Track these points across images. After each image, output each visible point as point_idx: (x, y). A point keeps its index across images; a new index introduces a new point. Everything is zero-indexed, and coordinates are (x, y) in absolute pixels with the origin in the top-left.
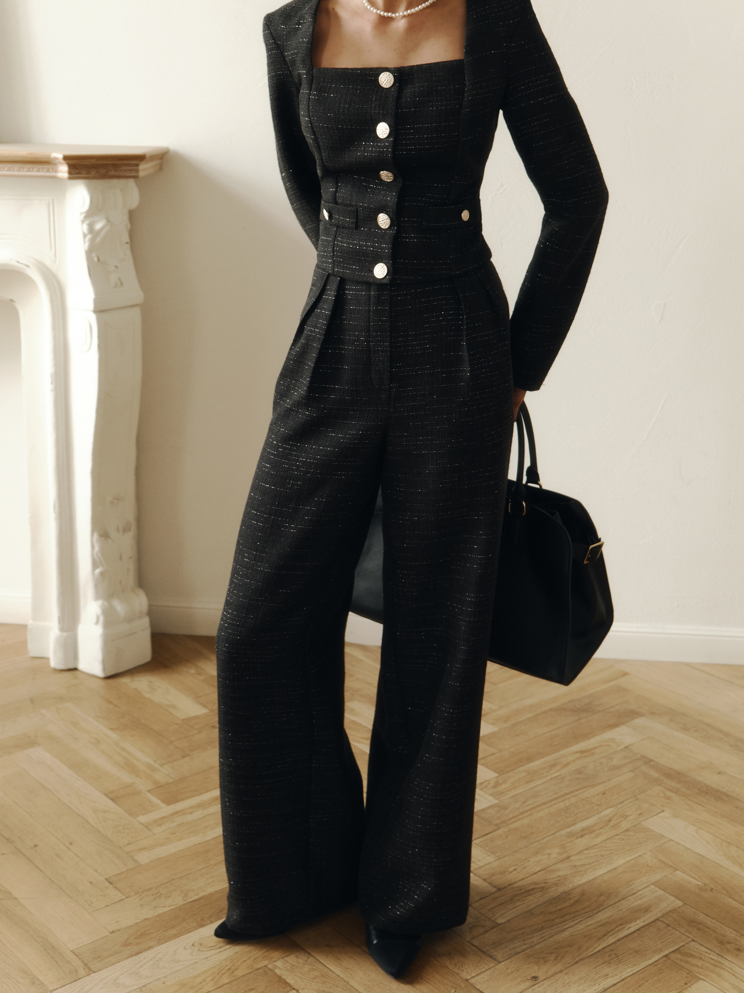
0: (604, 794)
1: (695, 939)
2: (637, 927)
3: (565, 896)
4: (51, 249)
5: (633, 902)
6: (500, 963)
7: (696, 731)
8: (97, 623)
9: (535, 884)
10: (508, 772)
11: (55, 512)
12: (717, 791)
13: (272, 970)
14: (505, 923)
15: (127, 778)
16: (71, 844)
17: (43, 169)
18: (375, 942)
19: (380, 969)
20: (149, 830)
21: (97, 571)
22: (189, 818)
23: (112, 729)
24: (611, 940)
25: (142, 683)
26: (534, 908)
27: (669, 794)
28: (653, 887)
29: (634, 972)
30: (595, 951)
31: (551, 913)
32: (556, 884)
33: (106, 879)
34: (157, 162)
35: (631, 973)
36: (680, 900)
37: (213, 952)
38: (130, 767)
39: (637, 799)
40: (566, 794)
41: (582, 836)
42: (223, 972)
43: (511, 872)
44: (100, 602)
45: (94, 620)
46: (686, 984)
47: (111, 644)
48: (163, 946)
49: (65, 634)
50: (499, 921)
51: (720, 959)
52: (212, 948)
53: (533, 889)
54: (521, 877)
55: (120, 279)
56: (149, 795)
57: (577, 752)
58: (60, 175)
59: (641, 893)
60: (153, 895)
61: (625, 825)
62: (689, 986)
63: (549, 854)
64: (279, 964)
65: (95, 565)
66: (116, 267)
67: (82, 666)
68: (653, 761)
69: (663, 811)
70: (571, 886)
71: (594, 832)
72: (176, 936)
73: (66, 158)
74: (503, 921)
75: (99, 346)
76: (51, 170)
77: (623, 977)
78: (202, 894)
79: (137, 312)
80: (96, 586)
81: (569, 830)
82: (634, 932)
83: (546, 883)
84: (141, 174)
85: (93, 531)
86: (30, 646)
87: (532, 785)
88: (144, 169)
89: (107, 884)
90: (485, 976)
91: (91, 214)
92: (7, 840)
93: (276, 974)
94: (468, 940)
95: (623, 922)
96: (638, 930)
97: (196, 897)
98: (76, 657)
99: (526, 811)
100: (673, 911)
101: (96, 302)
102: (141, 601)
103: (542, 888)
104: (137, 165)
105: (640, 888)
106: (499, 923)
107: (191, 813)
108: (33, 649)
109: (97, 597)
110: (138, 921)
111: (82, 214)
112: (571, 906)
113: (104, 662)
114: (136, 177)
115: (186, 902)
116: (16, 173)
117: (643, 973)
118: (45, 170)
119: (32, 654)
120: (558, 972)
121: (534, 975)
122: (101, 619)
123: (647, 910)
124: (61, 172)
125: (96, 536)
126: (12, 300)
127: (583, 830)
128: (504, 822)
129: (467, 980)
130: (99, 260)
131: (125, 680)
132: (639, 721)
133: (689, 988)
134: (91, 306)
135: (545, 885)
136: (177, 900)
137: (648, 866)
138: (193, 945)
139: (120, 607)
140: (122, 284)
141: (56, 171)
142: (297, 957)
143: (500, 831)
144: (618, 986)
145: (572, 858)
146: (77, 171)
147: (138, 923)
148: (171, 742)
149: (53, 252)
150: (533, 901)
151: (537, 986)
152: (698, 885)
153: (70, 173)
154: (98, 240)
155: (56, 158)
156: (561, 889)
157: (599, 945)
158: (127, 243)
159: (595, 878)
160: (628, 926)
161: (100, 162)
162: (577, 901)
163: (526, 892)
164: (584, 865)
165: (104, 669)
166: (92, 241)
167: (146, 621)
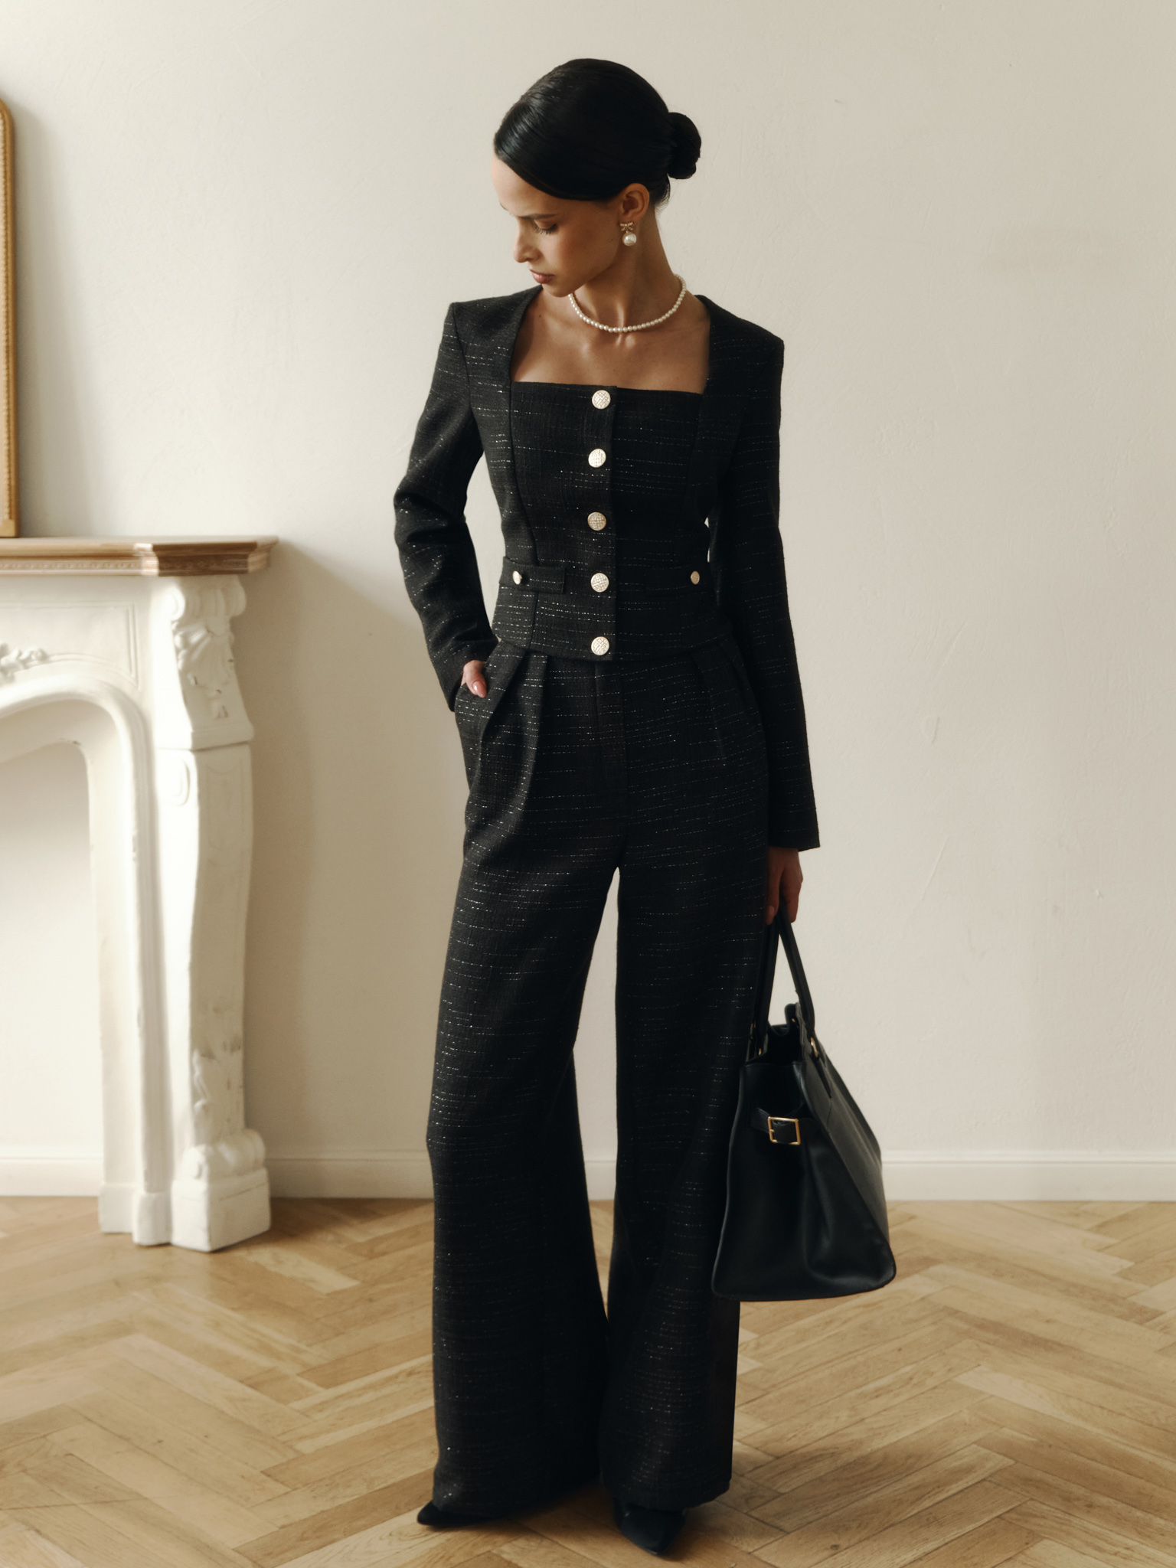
0: (900, 1350)
1: (1035, 1498)
2: (960, 1488)
3: (862, 1461)
4: (131, 671)
5: (953, 1463)
6: (788, 1533)
7: (1013, 1277)
8: (199, 1176)
9: (824, 1449)
10: (771, 1332)
11: (139, 1025)
12: (1047, 1341)
13: (498, 1556)
14: (789, 1492)
15: (265, 1362)
16: (206, 1437)
17: (122, 565)
18: (627, 1515)
19: (636, 1548)
20: (307, 1416)
21: (199, 1104)
22: (358, 1401)
23: (233, 1309)
24: (927, 1503)
25: (264, 1256)
26: (824, 1476)
27: (986, 1346)
28: (974, 1446)
29: (959, 1535)
30: (909, 1515)
31: (847, 1479)
32: (850, 1449)
33: (262, 1472)
34: (264, 555)
35: (956, 1536)
36: (1011, 1458)
37: (417, 1541)
38: (265, 1348)
39: (944, 1354)
40: (850, 1353)
41: (877, 1397)
42: (435, 1560)
43: (790, 1439)
44: (202, 1148)
45: (195, 1171)
46: (1027, 1544)
47: (219, 1205)
48: (350, 1538)
49: (154, 1195)
50: (782, 1490)
51: (1067, 1517)
52: (415, 1537)
53: (821, 1455)
54: (804, 1443)
55: (224, 707)
56: (300, 1380)
57: (859, 1306)
58: (145, 571)
59: (959, 1453)
60: (327, 1485)
61: (931, 1382)
62: (1031, 1546)
63: (838, 1418)
64: (506, 1548)
65: (195, 1096)
66: (219, 691)
67: (179, 1238)
68: (960, 1311)
69: (979, 1365)
70: (869, 1450)
71: (892, 1391)
72: (365, 1527)
73: (157, 548)
74: (787, 1490)
75: (200, 796)
76: (132, 566)
77: (947, 1540)
78: (391, 1482)
79: (245, 753)
80: (197, 1126)
81: (859, 1391)
82: (954, 1495)
83: (837, 1448)
84: (251, 568)
85: (192, 1048)
86: (102, 1218)
87: (803, 1345)
88: (254, 561)
89: (264, 1477)
90: (773, 1547)
91: (184, 624)
92: (120, 1437)
93: (502, 1559)
94: (745, 1511)
95: (940, 1485)
96: (961, 1491)
97: (384, 1485)
98: (168, 1228)
99: (800, 1374)
100: (1005, 1469)
101: (195, 737)
102: (255, 1146)
103: (833, 1453)
104: (246, 557)
105: (958, 1448)
106: (783, 1492)
107: (360, 1395)
108: (107, 1222)
109: (198, 1141)
110: (314, 1514)
111: (173, 622)
112: (872, 1470)
113: (210, 1229)
114: (243, 572)
115: (371, 1491)
116: (86, 571)
117: (972, 1535)
118: (124, 566)
119: (106, 1228)
120: (864, 1540)
121: (834, 1543)
122: (206, 1170)
123: (969, 1470)
124: (148, 567)
125: (196, 1055)
126: (75, 743)
127: (877, 1390)
128: (774, 1386)
129: (750, 1553)
130: (196, 683)
131: (240, 1254)
132: (935, 1269)
133: (1031, 1549)
134: (188, 743)
135: (836, 1450)
136: (359, 1490)
137: (965, 1424)
138: (391, 1535)
139: (229, 1154)
140: (226, 714)
141: (140, 567)
142: (528, 1540)
143: (770, 1396)
144: (941, 1549)
145: (867, 1421)
146: (169, 565)
147: (314, 1516)
148: (318, 1319)
149: (133, 675)
150: (823, 1468)
151: (839, 1554)
152: (1033, 1442)
153: (161, 568)
154: (196, 655)
155: (143, 550)
156: (856, 1454)
157: (913, 1509)
158: (231, 661)
159: (899, 1441)
160: (947, 1488)
161: (200, 553)
162: (879, 1465)
163: (812, 1459)
164: (884, 1427)
165: (210, 1240)
166: (187, 658)
167: (262, 1174)
